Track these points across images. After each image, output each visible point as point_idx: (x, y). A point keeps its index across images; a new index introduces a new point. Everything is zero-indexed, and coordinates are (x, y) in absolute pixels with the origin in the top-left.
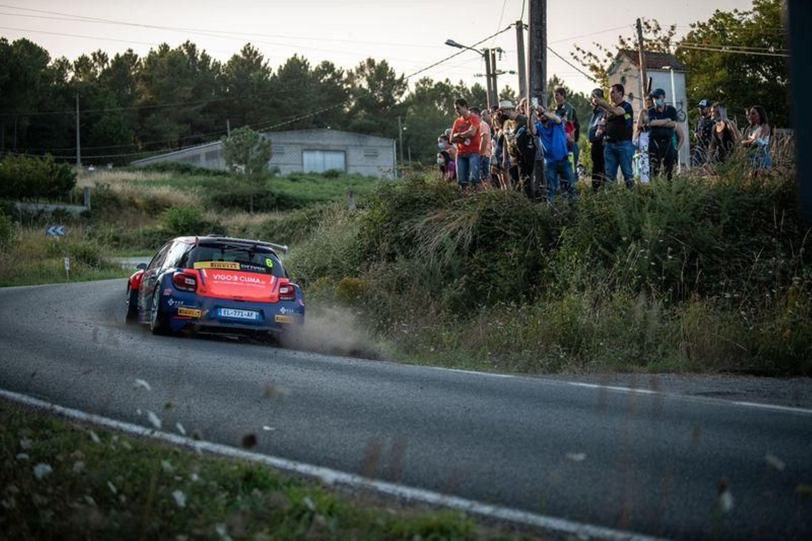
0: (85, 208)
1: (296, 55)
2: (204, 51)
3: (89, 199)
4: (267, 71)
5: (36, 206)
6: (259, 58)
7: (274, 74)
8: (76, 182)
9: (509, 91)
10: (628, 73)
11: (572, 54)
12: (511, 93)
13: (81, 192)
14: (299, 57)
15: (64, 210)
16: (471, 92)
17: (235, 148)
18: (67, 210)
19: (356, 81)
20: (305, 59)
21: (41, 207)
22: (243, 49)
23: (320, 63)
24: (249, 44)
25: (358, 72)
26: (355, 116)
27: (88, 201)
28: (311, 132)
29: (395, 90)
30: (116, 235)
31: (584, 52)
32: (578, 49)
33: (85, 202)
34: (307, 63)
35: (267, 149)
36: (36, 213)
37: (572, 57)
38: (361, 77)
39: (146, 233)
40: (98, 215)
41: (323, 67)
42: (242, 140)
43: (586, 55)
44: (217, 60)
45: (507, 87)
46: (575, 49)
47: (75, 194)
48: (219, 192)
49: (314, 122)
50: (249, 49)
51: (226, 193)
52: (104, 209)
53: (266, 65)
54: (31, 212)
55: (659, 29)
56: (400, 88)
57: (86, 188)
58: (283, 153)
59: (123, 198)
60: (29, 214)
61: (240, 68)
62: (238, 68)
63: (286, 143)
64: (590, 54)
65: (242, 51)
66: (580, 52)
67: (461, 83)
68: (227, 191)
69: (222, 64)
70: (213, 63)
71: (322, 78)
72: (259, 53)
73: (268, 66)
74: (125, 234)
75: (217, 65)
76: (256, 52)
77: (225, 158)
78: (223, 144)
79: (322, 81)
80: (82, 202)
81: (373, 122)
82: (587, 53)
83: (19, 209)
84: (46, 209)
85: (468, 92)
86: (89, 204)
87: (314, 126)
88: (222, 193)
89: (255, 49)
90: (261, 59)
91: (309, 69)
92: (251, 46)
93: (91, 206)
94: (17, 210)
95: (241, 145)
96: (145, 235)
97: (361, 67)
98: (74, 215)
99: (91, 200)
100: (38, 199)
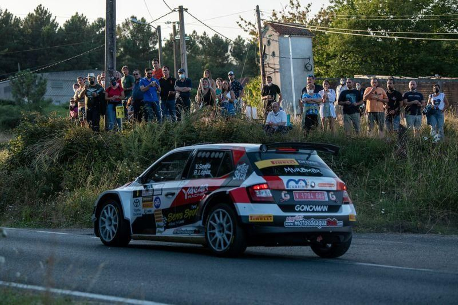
1: (77, 13)
2: (6, 10)
4: (54, 25)
6: (48, 16)
7: (60, 27)
9: (240, 40)
10: (271, 38)
11: (238, 23)
12: (242, 41)
14: (80, 14)
16: (211, 41)
17: (19, 85)
19: (123, 33)
20: (84, 16)
22: (36, 9)
23: (96, 19)
24: (41, 5)
25: (124, 26)
26: (124, 58)
28: (83, 72)
29: (151, 40)
31: (246, 22)
32: (242, 19)
34: (85, 20)
35: (43, 86)
37: (238, 25)
38: (126, 30)
41: (99, 22)
42: (25, 79)
43: (247, 24)
44: (18, 17)
45: (239, 37)
46: (240, 19)
48: (7, 117)
49: (90, 64)
50: (41, 9)
51: (12, 118)
53: (54, 21)
55: (299, 6)
56: (154, 39)
58: (62, 88)
61: (34, 23)
62: (32, 23)
63: (64, 81)
64: (250, 23)
65: (35, 11)
66: (243, 21)
67: (205, 34)
68: (13, 117)
69: (21, 20)
70: (15, 19)
71: (98, 30)
72: (48, 12)
73: (55, 21)
75: (18, 21)
76: (46, 12)
77: (12, 93)
78: (11, 83)
79: (98, 33)
81: (134, 64)
82: (248, 22)
85: (210, 41)
87: (90, 67)
88: (10, 118)
89: (45, 9)
90: (50, 16)
91: (87, 24)
92: (42, 7)
95: (24, 82)
97: (127, 22)
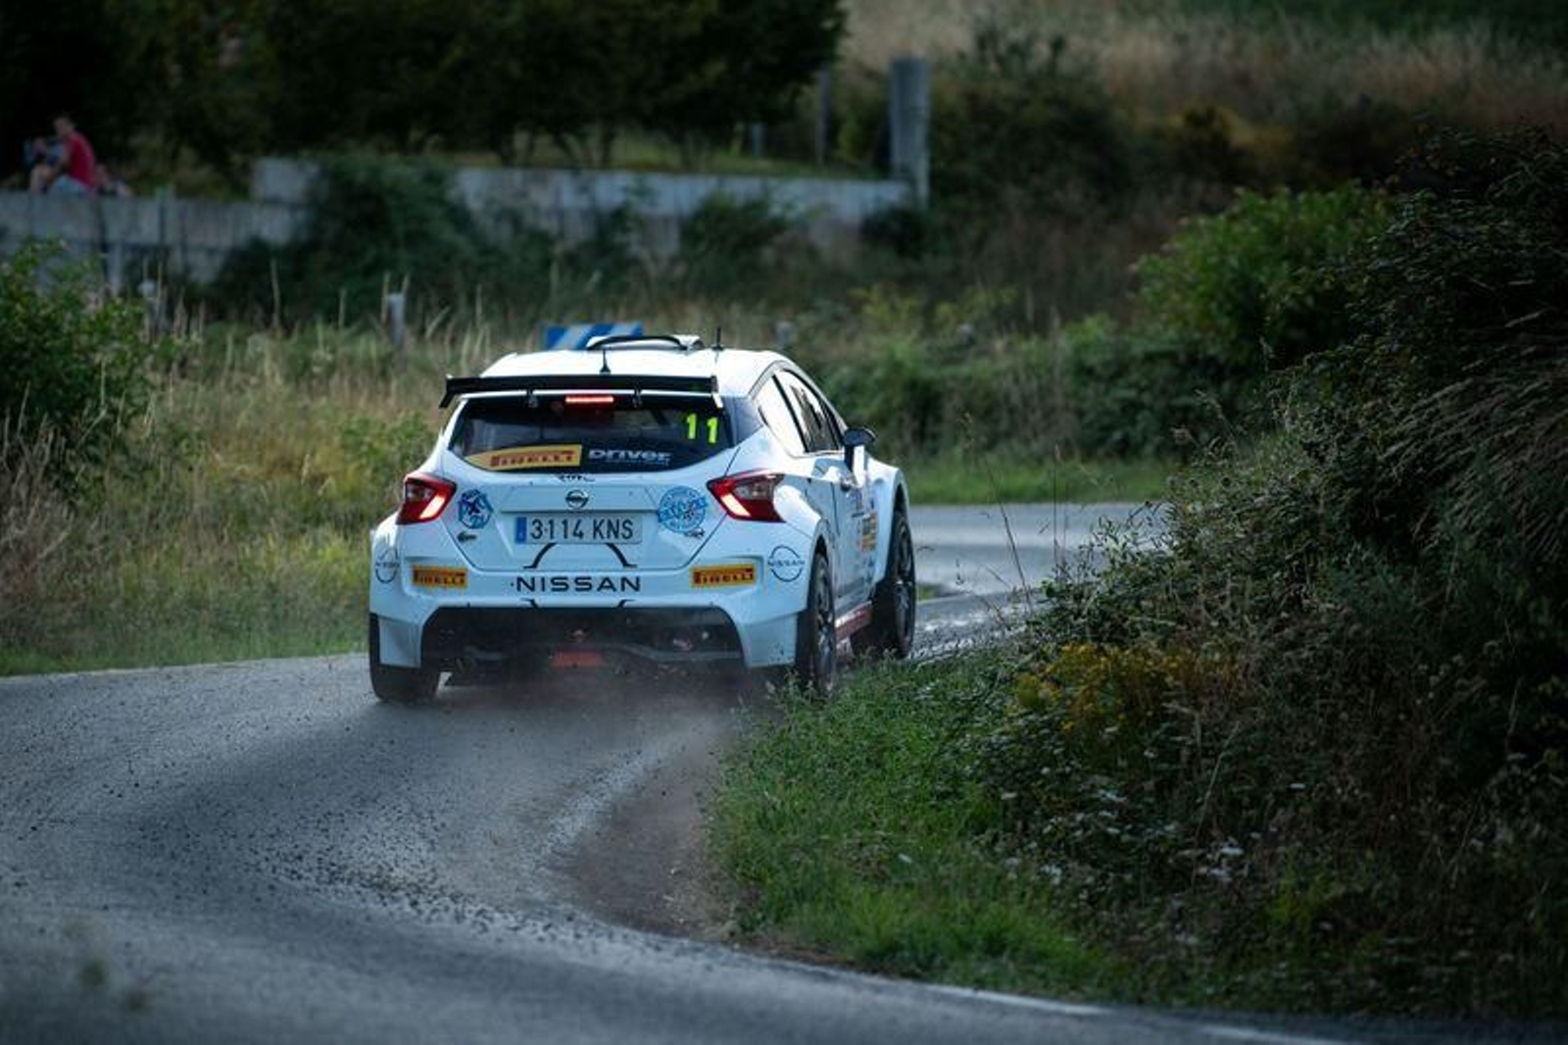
0: (890, 193)
3: (920, 134)
5: (584, 189)
8: (839, 30)
13: (869, 90)
15: (756, 207)
18: (776, 210)
21: (611, 190)
27: (913, 151)
30: (928, 373)
33: (897, 158)
36: (579, 232)
39: (1093, 359)
40: (972, 232)
47: (843, 108)
52: (1012, 194)
54: (549, 225)
57: (904, 68)
59: (1145, 119)
60: (543, 239)
74: (974, 367)
80: (875, 157)
83: (474, 204)
84: (643, 208)
86: (922, 168)
93: (934, 177)
94: (459, 217)
96: (1084, 372)
98: (822, 239)
99: (933, 143)
100: (608, 139)
